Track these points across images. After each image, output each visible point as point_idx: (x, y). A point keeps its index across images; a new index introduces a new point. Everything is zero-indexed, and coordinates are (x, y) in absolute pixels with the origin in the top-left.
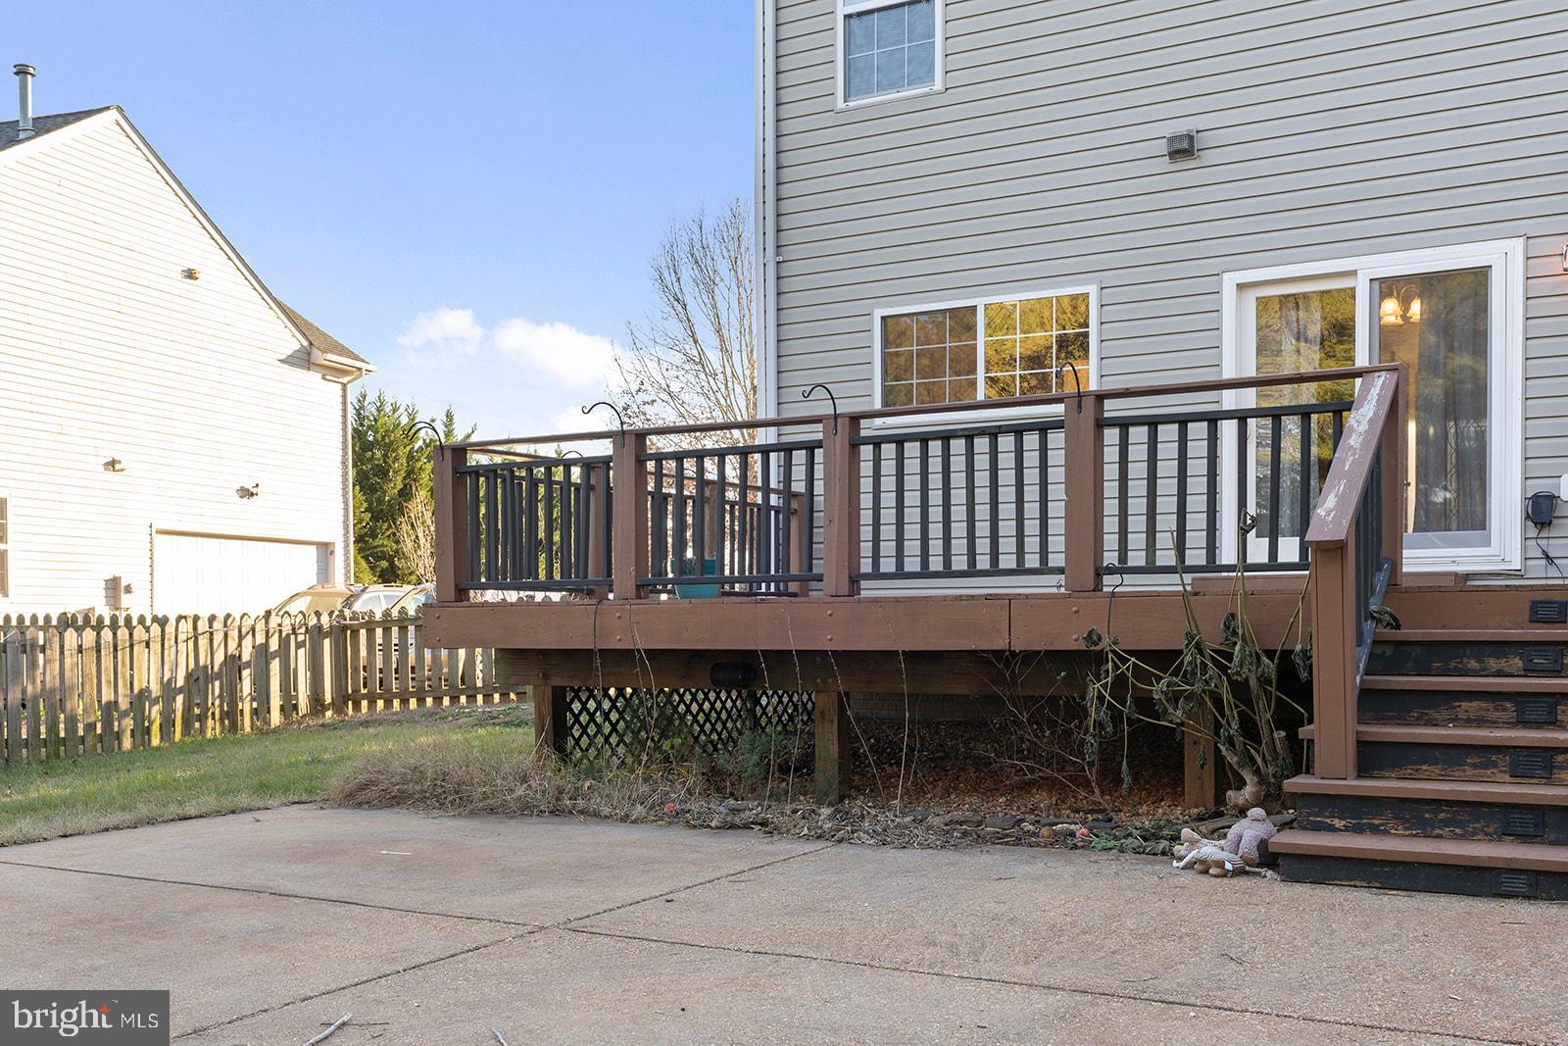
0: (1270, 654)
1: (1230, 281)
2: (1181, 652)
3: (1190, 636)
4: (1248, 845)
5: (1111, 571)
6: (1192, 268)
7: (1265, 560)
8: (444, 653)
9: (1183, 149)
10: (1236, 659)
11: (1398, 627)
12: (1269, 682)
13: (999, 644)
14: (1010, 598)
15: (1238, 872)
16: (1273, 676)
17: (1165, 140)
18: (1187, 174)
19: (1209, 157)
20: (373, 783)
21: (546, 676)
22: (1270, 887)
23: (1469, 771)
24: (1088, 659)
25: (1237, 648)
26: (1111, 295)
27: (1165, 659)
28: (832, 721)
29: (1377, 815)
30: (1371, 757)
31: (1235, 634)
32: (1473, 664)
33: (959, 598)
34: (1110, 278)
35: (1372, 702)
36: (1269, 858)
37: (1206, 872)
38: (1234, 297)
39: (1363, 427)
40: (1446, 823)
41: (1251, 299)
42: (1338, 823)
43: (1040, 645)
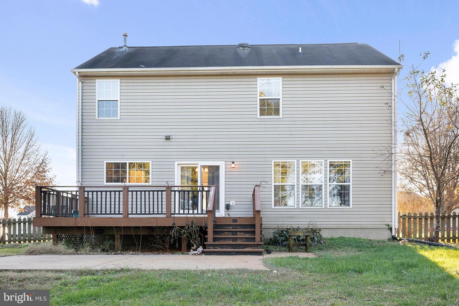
0: (198, 227)
1: (176, 163)
2: (185, 227)
3: (187, 224)
4: (200, 251)
5: (173, 214)
6: (169, 160)
7: (183, 213)
8: (37, 228)
9: (168, 138)
10: (194, 227)
11: (216, 223)
12: (198, 231)
13: (156, 225)
14: (157, 218)
15: (199, 255)
16: (199, 230)
17: (164, 136)
18: (168, 143)
19: (172, 140)
20: (37, 250)
21: (55, 232)
22: (204, 257)
23: (227, 241)
24: (171, 228)
25: (194, 226)
26: (154, 163)
27: (183, 227)
28: (119, 240)
29: (217, 247)
30: (215, 239)
31: (193, 223)
32: (226, 228)
33: (148, 218)
34: (154, 160)
35: (215, 232)
36: (203, 252)
37: (195, 255)
38: (177, 167)
39: (212, 195)
40: (225, 247)
41: (180, 166)
42: (211, 248)
43: (163, 226)
